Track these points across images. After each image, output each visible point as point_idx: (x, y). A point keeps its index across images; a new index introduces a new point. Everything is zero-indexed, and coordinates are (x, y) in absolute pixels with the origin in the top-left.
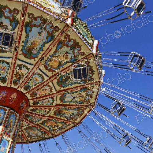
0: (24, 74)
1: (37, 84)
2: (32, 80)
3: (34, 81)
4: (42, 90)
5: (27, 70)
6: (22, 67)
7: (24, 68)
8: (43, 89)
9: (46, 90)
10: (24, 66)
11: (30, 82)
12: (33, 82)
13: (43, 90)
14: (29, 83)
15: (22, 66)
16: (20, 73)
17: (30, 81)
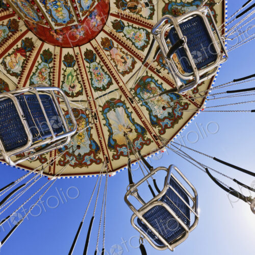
0: (140, 13)
1: (132, 41)
2: (136, 30)
3: (134, 34)
4: (122, 54)
5: (149, 16)
6: (149, 7)
7: (150, 11)
8: (124, 56)
9: (125, 62)
10: (153, 10)
11: (131, 27)
12: (133, 32)
13: (122, 58)
14: (129, 26)
15: (152, 7)
16: (139, 6)
17: (133, 27)
